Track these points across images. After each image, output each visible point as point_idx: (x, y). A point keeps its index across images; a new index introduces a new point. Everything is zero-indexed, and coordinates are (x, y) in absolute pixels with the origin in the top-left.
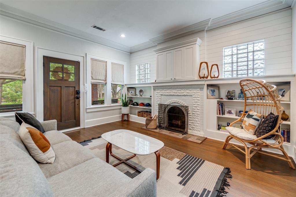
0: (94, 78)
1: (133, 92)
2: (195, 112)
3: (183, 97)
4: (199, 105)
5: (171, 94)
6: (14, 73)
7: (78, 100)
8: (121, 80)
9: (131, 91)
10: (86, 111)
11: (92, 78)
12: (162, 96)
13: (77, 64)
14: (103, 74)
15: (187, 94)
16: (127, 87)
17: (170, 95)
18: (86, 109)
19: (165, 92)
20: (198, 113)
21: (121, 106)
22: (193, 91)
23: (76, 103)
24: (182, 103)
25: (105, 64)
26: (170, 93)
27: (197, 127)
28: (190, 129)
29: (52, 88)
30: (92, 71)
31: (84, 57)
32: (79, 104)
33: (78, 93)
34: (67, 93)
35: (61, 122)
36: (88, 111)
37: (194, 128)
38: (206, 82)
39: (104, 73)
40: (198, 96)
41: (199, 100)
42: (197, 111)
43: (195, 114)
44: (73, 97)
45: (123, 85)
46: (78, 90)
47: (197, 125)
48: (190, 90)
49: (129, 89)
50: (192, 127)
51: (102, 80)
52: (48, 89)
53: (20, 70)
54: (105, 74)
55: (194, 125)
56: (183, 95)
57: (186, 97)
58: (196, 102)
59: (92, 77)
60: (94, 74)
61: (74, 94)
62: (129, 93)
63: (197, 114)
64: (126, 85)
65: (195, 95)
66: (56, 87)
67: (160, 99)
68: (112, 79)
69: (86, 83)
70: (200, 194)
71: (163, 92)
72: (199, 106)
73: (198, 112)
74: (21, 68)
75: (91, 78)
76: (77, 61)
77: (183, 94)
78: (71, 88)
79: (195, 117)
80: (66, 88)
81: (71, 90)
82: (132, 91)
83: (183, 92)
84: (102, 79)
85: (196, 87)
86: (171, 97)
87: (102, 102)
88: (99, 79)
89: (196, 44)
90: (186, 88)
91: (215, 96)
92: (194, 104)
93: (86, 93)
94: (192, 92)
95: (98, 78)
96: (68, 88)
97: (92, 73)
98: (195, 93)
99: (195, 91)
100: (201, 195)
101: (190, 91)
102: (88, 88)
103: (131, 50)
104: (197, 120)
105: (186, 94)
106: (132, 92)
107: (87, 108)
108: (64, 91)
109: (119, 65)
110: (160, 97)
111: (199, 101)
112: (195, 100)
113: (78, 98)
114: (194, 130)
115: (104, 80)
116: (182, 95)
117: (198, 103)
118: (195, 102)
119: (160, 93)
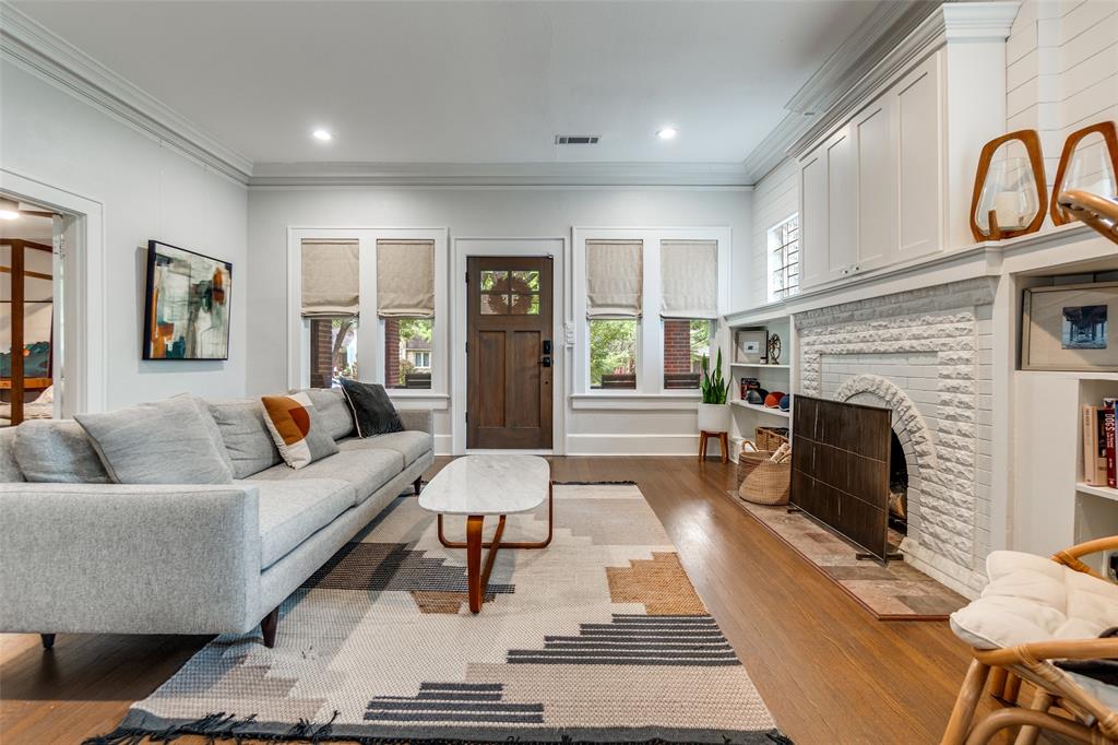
0: (599, 302)
1: (756, 345)
2: (949, 446)
3: (900, 362)
4: (969, 407)
5: (851, 347)
6: (416, 306)
7: (547, 369)
8: (702, 301)
9: (746, 345)
10: (570, 404)
11: (594, 304)
12: (825, 360)
13: (544, 265)
14: (628, 284)
15: (915, 343)
16: (731, 328)
17: (850, 353)
18: (572, 398)
19: (832, 338)
20: (961, 454)
21: (697, 399)
22: (941, 322)
23: (544, 378)
24: (895, 394)
25: (635, 249)
26: (849, 342)
27: (957, 539)
28: (924, 544)
29: (485, 336)
30: (590, 281)
31: (563, 240)
32: (550, 383)
33: (547, 347)
34: (520, 350)
35: (504, 425)
36: (576, 405)
37: (943, 541)
38: (1006, 260)
39: (634, 279)
40: (965, 355)
41: (967, 377)
42: (961, 441)
43: (949, 460)
44: (533, 362)
45: (714, 321)
46: (548, 339)
47: (960, 525)
48: (928, 318)
49: (743, 335)
50: (931, 534)
51: (627, 306)
52: (477, 339)
53: (428, 296)
54: (636, 286)
55: (944, 526)
56: (898, 352)
57: (913, 360)
58: (955, 389)
59: (591, 298)
60: (597, 290)
61: (537, 353)
62: (739, 350)
63: (958, 461)
64: (726, 318)
65: (951, 349)
66: (493, 334)
67: (814, 375)
68: (666, 299)
69: (572, 319)
70: (542, 725)
71: (826, 339)
72: (968, 413)
73: (965, 448)
74: (428, 292)
75: (590, 303)
76: (546, 255)
77: (896, 345)
78: (529, 335)
79: (951, 477)
80: (518, 334)
81: (531, 341)
82: (751, 344)
83: (895, 332)
84: (624, 303)
85: (949, 298)
86: (853, 360)
87: (629, 381)
88: (617, 301)
89: (945, 43)
90: (910, 311)
91: (1103, 347)
92: (944, 403)
93: (571, 349)
94: (933, 330)
95: (612, 298)
96: (522, 334)
97: (591, 288)
98: (949, 336)
99: (948, 324)
100: (541, 728)
101: (929, 324)
102: (575, 333)
103: (748, 173)
104: (956, 495)
105: (906, 344)
106: (750, 348)
107: (575, 394)
108: (512, 344)
109: (696, 242)
110: (816, 366)
111: (968, 383)
112: (948, 377)
113: (548, 364)
114: (944, 555)
115: (633, 306)
116: (891, 350)
117: (966, 398)
118: (948, 390)
119: (816, 347)
